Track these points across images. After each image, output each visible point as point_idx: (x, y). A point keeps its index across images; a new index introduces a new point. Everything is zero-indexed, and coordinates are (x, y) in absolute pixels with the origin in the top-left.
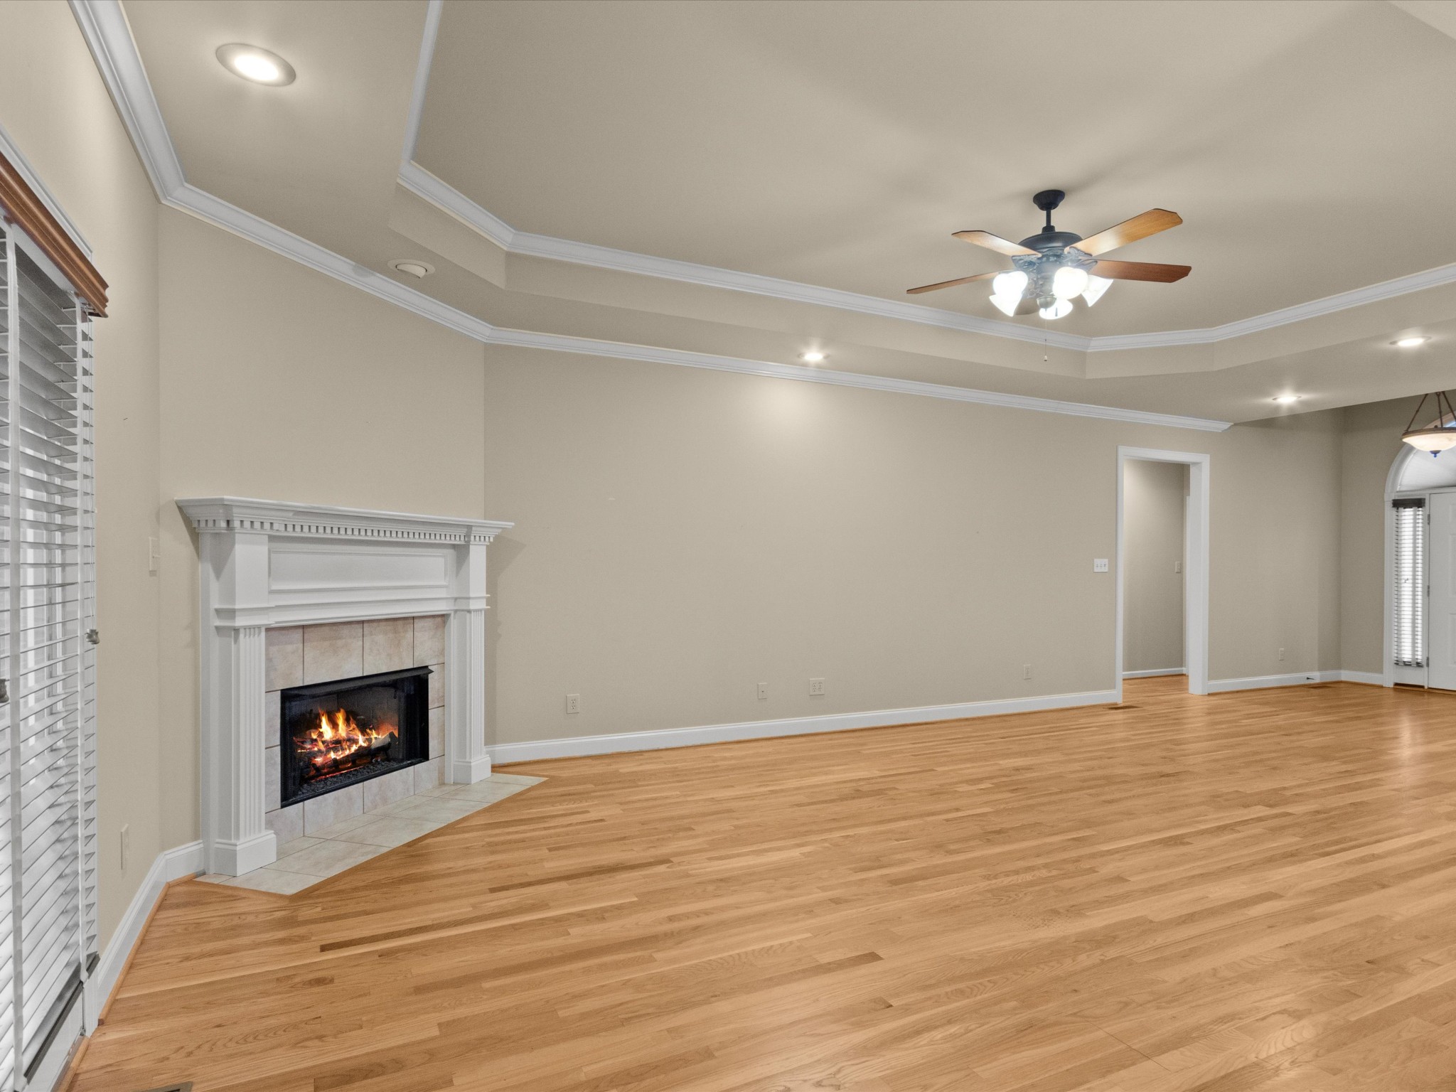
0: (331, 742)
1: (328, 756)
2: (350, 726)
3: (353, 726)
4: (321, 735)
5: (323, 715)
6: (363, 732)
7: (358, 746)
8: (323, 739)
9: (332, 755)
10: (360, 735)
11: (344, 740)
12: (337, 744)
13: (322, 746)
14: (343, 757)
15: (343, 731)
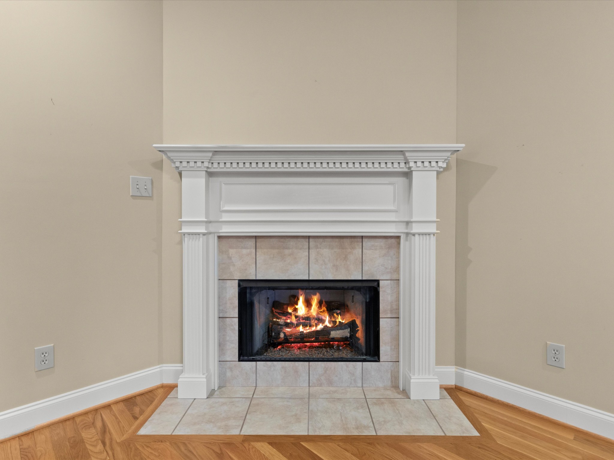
0: (302, 317)
1: (297, 329)
2: (321, 308)
3: (324, 308)
4: (296, 310)
5: (301, 295)
6: (331, 315)
7: (323, 325)
8: (297, 314)
9: (301, 329)
10: (328, 317)
11: (314, 318)
12: (307, 321)
13: (294, 320)
14: (309, 332)
15: (314, 310)
